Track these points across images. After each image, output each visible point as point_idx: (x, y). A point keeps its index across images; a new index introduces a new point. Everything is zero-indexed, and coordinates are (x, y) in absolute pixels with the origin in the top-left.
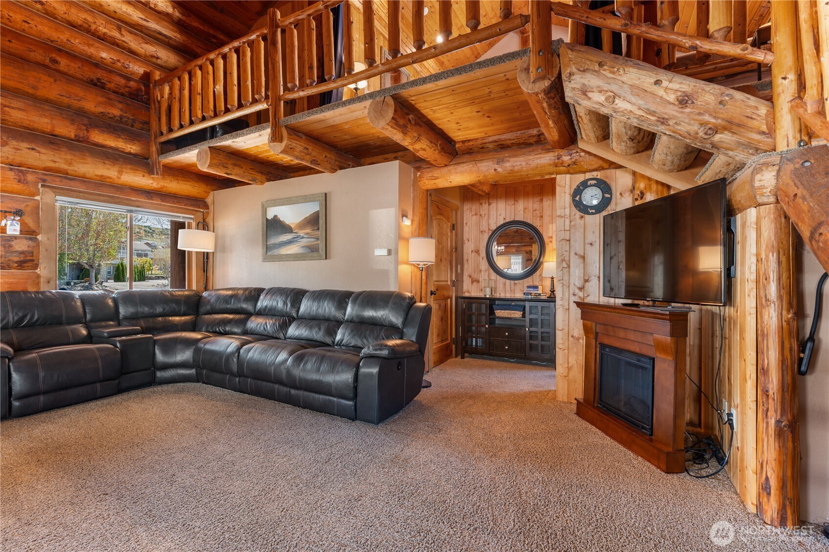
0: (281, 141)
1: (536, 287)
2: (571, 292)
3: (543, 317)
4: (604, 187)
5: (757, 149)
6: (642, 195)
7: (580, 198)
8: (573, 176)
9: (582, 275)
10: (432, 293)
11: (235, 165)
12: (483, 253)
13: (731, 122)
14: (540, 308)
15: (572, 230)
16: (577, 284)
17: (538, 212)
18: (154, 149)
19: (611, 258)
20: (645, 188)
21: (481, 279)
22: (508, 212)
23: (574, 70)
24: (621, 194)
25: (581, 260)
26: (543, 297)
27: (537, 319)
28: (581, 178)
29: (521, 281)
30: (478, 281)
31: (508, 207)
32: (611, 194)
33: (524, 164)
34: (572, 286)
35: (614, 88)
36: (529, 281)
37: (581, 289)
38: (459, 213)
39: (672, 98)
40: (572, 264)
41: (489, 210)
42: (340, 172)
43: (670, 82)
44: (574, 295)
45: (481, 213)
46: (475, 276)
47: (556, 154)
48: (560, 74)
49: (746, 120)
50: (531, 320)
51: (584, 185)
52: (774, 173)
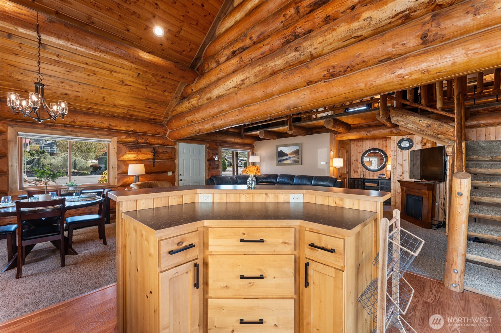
0: (292, 130)
1: (384, 175)
2: (397, 177)
3: (387, 186)
4: (410, 141)
5: (451, 140)
6: (425, 144)
7: (401, 145)
8: (398, 137)
9: (401, 171)
10: (340, 177)
11: (270, 135)
12: (360, 161)
13: (442, 133)
14: (385, 183)
15: (397, 156)
16: (399, 174)
17: (385, 145)
18: (242, 131)
19: (414, 165)
20: (426, 142)
21: (359, 171)
22: (371, 145)
23: (394, 115)
24: (417, 143)
25: (401, 166)
26: (387, 178)
27: (384, 187)
28: (401, 137)
29: (377, 172)
30: (357, 172)
31: (371, 143)
32: (413, 143)
33: (378, 133)
34: (397, 175)
35: (407, 121)
36: (380, 172)
37: (401, 176)
38: (349, 146)
39: (425, 125)
40: (397, 167)
41: (362, 144)
42: (307, 136)
43: (424, 121)
44: (398, 178)
45: (359, 145)
46: (356, 170)
47: (391, 130)
48: (390, 116)
49: (447, 133)
50: (381, 187)
51: (402, 140)
52: (452, 148)
